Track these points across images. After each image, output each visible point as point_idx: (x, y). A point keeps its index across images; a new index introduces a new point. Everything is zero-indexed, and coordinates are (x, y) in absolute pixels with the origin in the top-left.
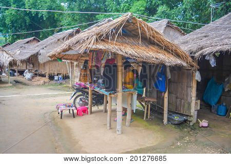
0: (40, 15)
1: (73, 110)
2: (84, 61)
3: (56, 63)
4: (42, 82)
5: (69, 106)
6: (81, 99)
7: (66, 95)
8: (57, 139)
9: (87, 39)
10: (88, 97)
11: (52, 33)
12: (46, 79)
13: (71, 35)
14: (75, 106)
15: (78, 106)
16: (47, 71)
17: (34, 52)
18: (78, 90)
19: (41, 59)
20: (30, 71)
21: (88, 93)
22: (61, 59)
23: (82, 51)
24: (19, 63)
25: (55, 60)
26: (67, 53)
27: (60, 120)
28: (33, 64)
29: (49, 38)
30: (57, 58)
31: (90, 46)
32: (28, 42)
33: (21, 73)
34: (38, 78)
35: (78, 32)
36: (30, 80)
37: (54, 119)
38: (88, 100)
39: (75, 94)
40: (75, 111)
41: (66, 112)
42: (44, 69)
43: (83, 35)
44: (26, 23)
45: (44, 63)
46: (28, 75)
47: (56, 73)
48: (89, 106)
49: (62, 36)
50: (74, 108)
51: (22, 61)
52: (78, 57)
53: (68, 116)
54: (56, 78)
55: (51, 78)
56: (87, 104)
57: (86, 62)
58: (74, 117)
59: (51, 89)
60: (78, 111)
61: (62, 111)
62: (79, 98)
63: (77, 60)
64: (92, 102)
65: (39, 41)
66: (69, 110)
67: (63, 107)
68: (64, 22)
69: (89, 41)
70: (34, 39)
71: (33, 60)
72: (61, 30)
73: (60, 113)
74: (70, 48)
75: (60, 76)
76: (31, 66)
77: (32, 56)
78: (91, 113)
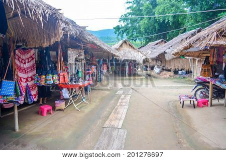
0: (166, 21)
1: (193, 101)
2: (205, 58)
3: (179, 60)
4: (168, 76)
5: (190, 98)
6: (202, 92)
7: (188, 87)
8: (178, 124)
9: (208, 36)
10: (208, 91)
11: (177, 35)
12: (172, 73)
13: (193, 35)
14: (196, 98)
15: (198, 98)
16: (172, 66)
17: (162, 51)
18: (199, 84)
19: (168, 57)
20: (158, 67)
21: (208, 87)
22: (183, 56)
23: (202, 47)
24: (150, 60)
25: (179, 57)
26: (189, 50)
27: (181, 108)
28: (161, 62)
29: (174, 39)
30: (180, 55)
31: (211, 42)
32: (157, 44)
33: (152, 68)
34: (165, 72)
35: (199, 31)
36: (158, 74)
37: (176, 107)
38: (209, 93)
39: (196, 87)
40: (196, 103)
41: (187, 102)
42: (170, 65)
43: (204, 32)
44: (155, 29)
45: (170, 60)
46: (157, 70)
47: (180, 68)
48: (209, 99)
49: (185, 37)
50: (194, 100)
51: (153, 59)
52: (199, 54)
53: (189, 106)
54: (180, 72)
55: (176, 72)
56: (208, 97)
57: (207, 58)
58: (194, 108)
59: (175, 82)
60: (198, 102)
61: (183, 102)
62: (200, 91)
63: (198, 57)
64: (212, 95)
65: (166, 42)
66: (191, 101)
67: (184, 98)
68: (187, 25)
70: (162, 41)
71: (161, 58)
72: (185, 31)
73: (182, 103)
74: (190, 46)
75: (184, 71)
76: (160, 62)
77: (160, 54)
78: (211, 105)
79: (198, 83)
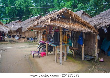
0: (22, 9)
1: (39, 54)
3: (30, 32)
4: (23, 41)
5: (37, 52)
6: (42, 49)
7: (35, 47)
10: (46, 48)
11: (28, 18)
12: (26, 39)
13: (37, 19)
14: (40, 52)
15: (41, 52)
16: (26, 35)
17: (20, 27)
19: (23, 30)
20: (18, 36)
21: (46, 46)
22: (33, 30)
23: (43, 26)
24: (13, 32)
26: (36, 27)
27: (33, 58)
28: (19, 33)
29: (27, 20)
30: (31, 29)
31: (47, 23)
32: (17, 22)
33: (14, 36)
34: (22, 39)
35: (40, 17)
36: (18, 40)
37: (30, 58)
38: (46, 49)
39: (39, 46)
40: (40, 54)
41: (35, 55)
42: (25, 35)
43: (43, 18)
44: (15, 13)
45: (25, 32)
46: (17, 38)
47: (30, 37)
48: (46, 52)
49: (33, 19)
50: (39, 53)
51: (14, 31)
52: (41, 29)
53: (36, 57)
54: (30, 39)
55: (28, 39)
57: (45, 31)
58: (39, 57)
59: (28, 44)
60: (41, 54)
61: (33, 55)
62: (41, 48)
64: (47, 50)
65: (22, 22)
66: (37, 54)
67: (34, 53)
68: (34, 12)
69: (47, 21)
70: (20, 20)
71: (19, 31)
72: (32, 16)
74: (37, 25)
75: (32, 38)
76: (18, 33)
77: (19, 28)
78: (47, 55)
79: (40, 44)
